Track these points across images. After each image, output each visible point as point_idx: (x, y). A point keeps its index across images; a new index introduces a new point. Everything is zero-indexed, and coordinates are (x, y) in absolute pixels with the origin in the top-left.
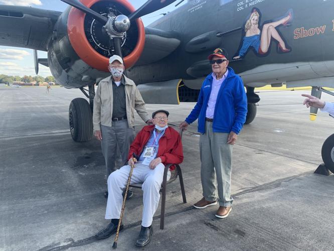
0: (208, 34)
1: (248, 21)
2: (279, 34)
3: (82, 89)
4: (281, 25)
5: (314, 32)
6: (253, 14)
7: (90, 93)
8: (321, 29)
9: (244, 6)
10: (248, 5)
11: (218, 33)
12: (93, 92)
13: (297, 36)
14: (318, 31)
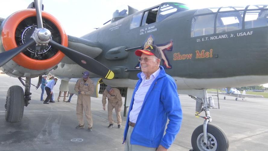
0: (119, 48)
1: (146, 43)
2: (165, 56)
3: (20, 79)
4: (166, 49)
5: (185, 57)
6: (149, 39)
7: (26, 82)
8: (189, 56)
9: (144, 32)
10: (147, 32)
11: (127, 48)
12: (29, 82)
13: (175, 58)
14: (188, 57)
